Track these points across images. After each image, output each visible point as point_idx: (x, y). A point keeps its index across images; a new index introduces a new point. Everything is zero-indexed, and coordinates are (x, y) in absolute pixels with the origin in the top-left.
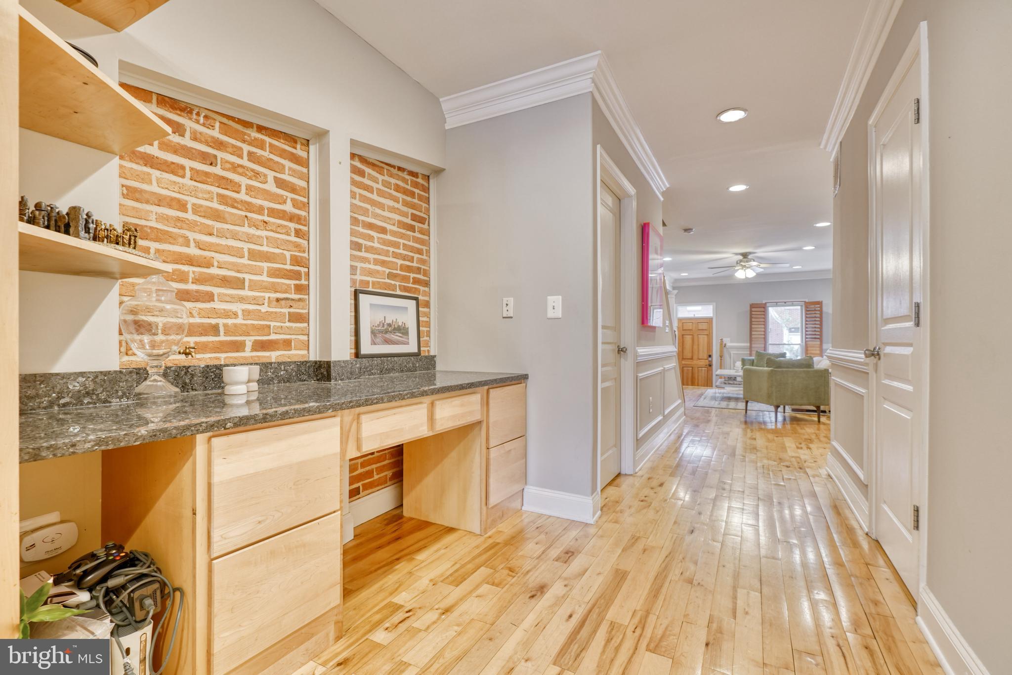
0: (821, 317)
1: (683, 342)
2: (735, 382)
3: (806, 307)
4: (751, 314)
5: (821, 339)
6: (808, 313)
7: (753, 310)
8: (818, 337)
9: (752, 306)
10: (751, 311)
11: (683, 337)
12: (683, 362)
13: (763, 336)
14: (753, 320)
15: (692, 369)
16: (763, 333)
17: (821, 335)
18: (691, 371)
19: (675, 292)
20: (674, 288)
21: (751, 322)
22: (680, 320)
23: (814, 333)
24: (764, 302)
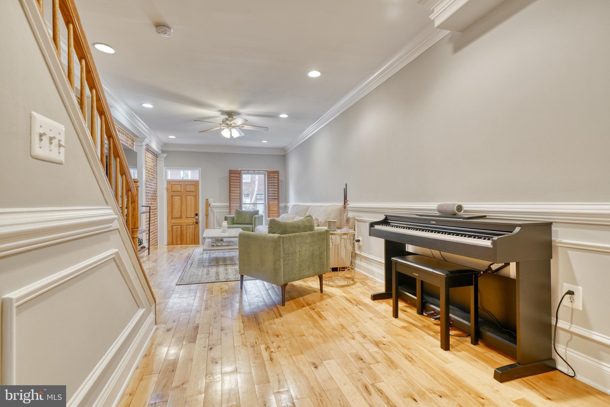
0: (278, 183)
1: (172, 202)
2: (223, 244)
3: (268, 175)
4: (230, 179)
5: (278, 199)
6: (269, 179)
7: (232, 175)
8: (276, 197)
9: (231, 172)
10: (230, 176)
11: (172, 198)
12: (173, 221)
13: (239, 197)
14: (232, 183)
15: (181, 228)
16: (239, 195)
17: (278, 196)
18: (179, 229)
19: (165, 155)
20: (163, 152)
21: (230, 185)
22: (169, 182)
23: (273, 195)
24: (239, 169)
